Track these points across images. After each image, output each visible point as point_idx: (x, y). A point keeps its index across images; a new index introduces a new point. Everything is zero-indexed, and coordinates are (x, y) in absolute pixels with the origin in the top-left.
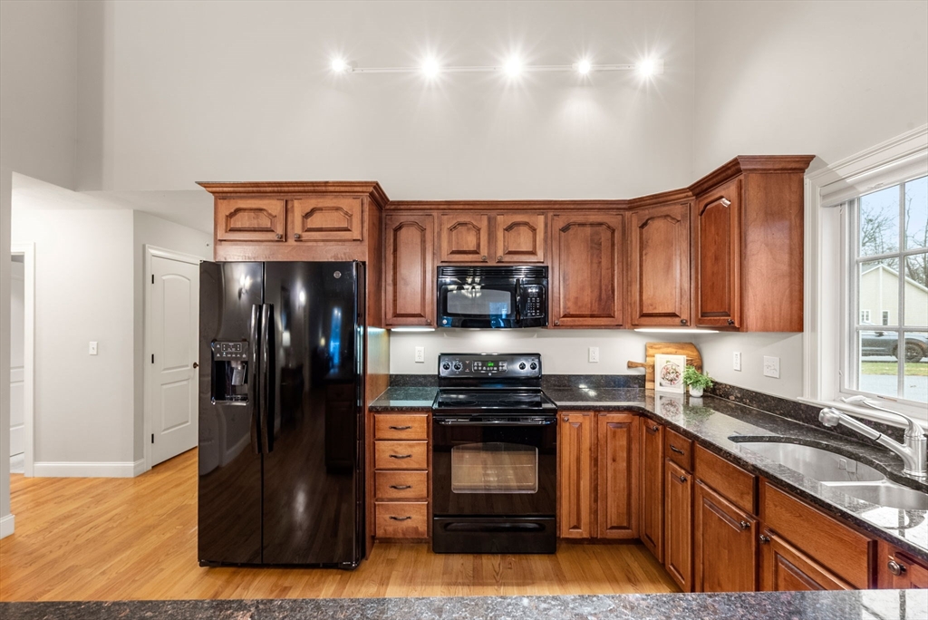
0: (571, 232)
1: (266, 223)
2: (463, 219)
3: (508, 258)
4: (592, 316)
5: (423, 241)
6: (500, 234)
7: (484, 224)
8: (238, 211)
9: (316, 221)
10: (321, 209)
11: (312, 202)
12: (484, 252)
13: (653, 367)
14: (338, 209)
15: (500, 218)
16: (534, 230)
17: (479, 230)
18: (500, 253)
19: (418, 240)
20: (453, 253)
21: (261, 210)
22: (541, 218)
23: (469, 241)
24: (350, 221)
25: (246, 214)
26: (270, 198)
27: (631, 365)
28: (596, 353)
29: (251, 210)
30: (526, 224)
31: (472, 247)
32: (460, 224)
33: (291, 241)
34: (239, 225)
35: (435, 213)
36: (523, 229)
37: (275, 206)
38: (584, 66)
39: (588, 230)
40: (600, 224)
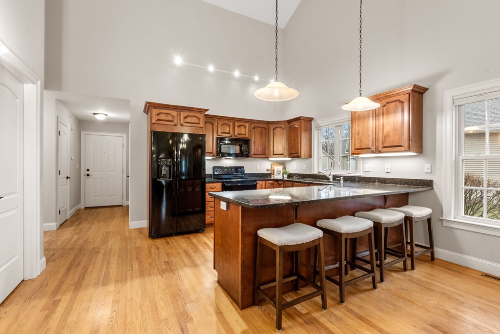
0: (255, 129)
1: (171, 119)
2: (225, 122)
3: (238, 136)
4: (261, 154)
5: (213, 128)
6: (236, 128)
7: (231, 124)
8: (160, 113)
9: (188, 120)
10: (190, 116)
11: (187, 114)
12: (231, 133)
13: (274, 170)
14: (195, 116)
15: (236, 123)
16: (245, 127)
17: (230, 126)
18: (236, 134)
19: (211, 128)
20: (222, 133)
21: (169, 114)
22: (248, 124)
23: (227, 130)
24: (200, 121)
25: (163, 115)
26: (171, 110)
27: (267, 170)
28: (258, 167)
29: (165, 113)
30: (243, 125)
31: (228, 131)
32: (224, 124)
33: (179, 126)
34: (160, 118)
35: (216, 119)
36: (243, 127)
37: (174, 113)
38: (256, 78)
39: (260, 129)
40: (263, 127)
